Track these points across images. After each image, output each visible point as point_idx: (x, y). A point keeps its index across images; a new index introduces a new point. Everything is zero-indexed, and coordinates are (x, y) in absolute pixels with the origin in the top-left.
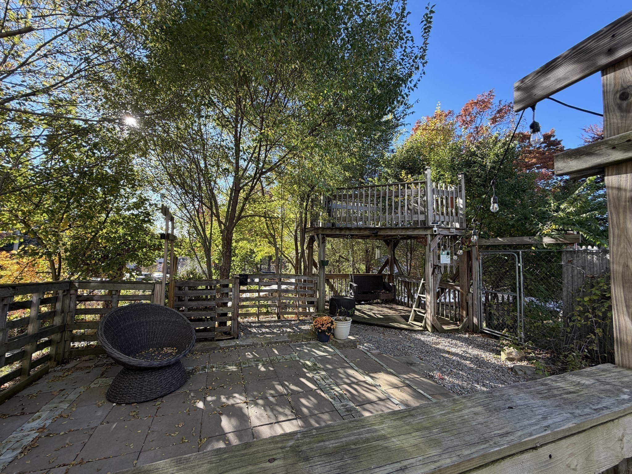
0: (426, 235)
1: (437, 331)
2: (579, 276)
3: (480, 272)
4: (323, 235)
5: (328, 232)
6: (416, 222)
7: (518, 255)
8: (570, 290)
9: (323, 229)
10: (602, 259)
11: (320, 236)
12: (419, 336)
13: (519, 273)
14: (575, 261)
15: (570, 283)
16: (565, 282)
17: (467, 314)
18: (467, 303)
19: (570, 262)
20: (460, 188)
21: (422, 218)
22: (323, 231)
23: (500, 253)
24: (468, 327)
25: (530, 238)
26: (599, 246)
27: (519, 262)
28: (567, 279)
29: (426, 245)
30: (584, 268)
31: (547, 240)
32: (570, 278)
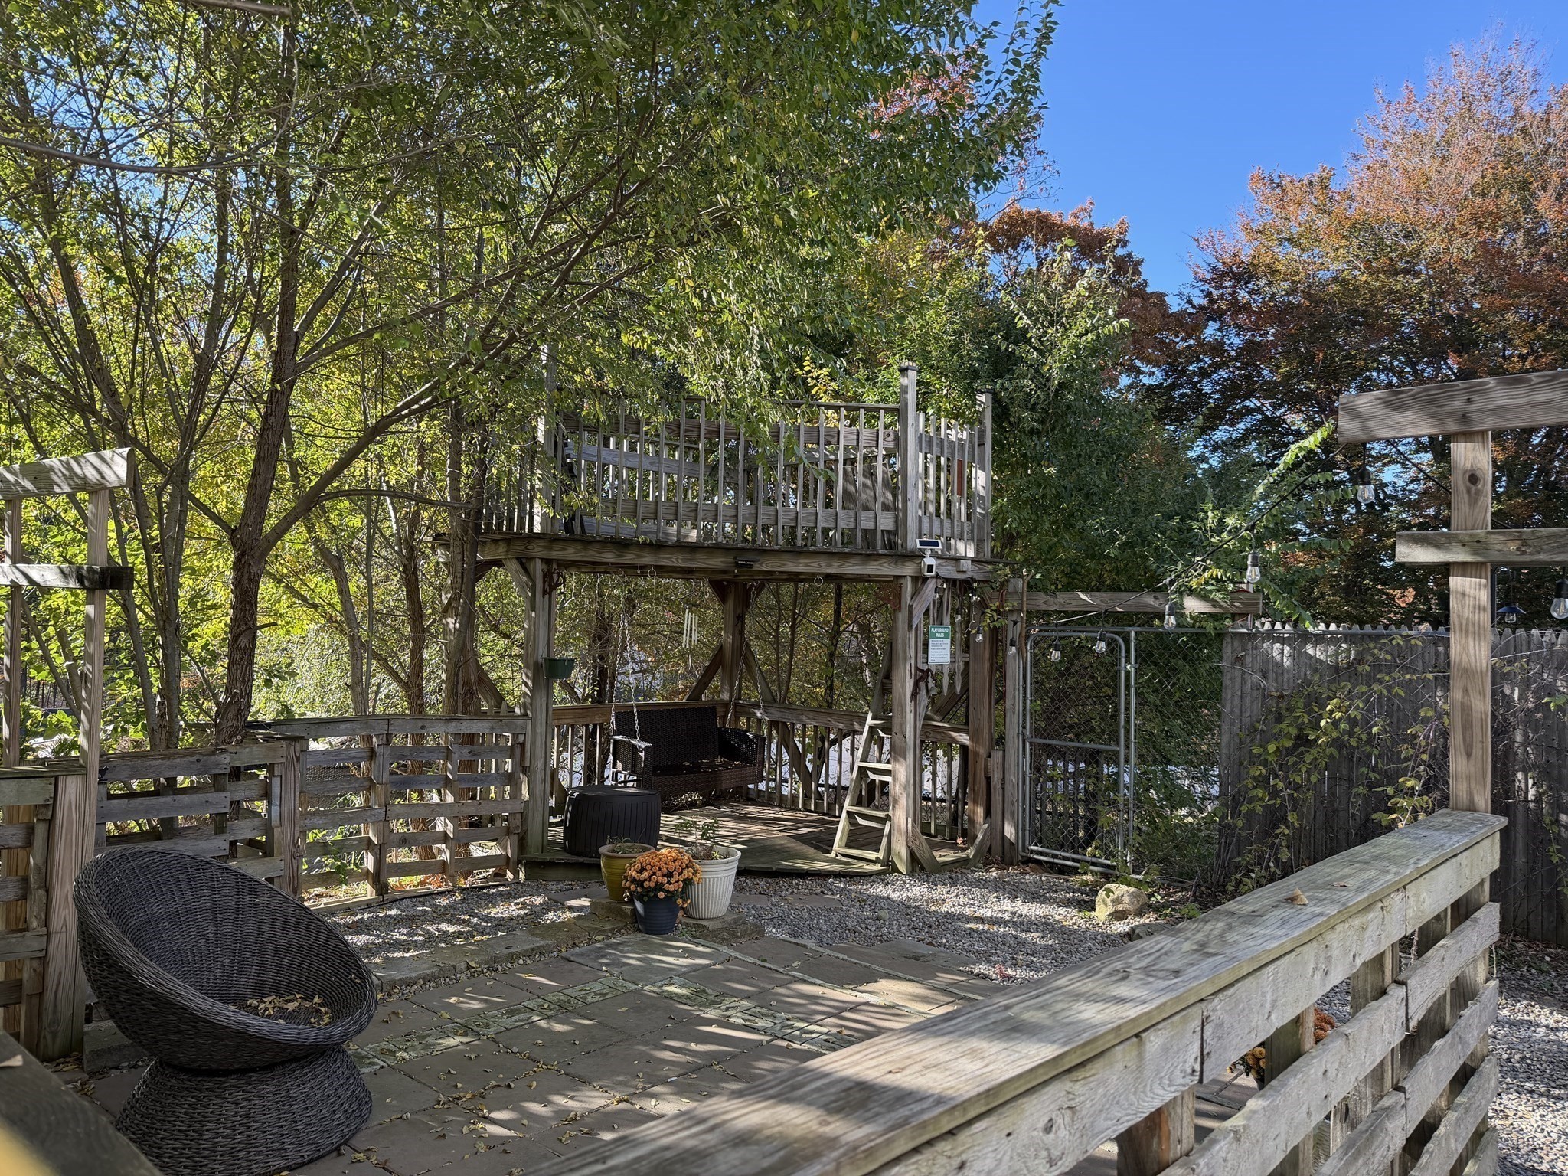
0: (897, 577)
1: (922, 868)
2: (1255, 693)
3: (1025, 689)
4: (547, 562)
5: (571, 553)
6: (869, 535)
7: (1127, 641)
8: (1236, 729)
9: (548, 538)
10: (1300, 653)
11: (538, 567)
12: (879, 890)
13: (1128, 687)
14: (1248, 659)
15: (1237, 711)
16: (1227, 710)
17: (988, 813)
18: (988, 780)
19: (1239, 660)
20: (982, 434)
21: (886, 522)
22: (550, 549)
23: (1082, 636)
24: (989, 851)
25: (1156, 598)
26: (1295, 624)
27: (1128, 661)
28: (1230, 703)
29: (898, 609)
30: (1265, 675)
31: (1193, 605)
32: (1237, 700)
